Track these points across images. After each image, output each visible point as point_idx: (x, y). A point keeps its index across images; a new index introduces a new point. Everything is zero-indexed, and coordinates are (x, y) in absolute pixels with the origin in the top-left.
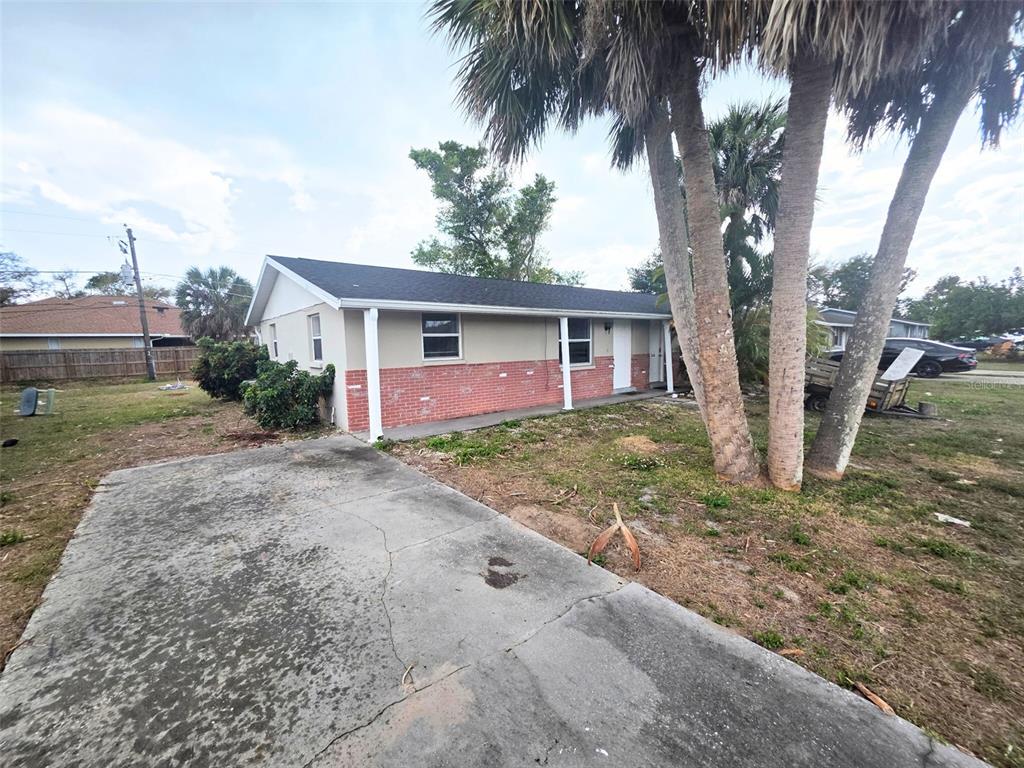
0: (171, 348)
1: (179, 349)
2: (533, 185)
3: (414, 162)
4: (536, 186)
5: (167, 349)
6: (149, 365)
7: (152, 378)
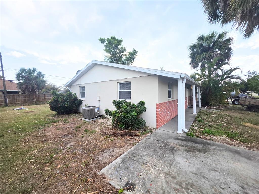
0: (12, 95)
1: (15, 95)
2: (132, 51)
3: (100, 41)
4: (133, 52)
5: (10, 95)
6: (6, 101)
7: (6, 105)
